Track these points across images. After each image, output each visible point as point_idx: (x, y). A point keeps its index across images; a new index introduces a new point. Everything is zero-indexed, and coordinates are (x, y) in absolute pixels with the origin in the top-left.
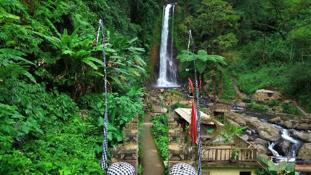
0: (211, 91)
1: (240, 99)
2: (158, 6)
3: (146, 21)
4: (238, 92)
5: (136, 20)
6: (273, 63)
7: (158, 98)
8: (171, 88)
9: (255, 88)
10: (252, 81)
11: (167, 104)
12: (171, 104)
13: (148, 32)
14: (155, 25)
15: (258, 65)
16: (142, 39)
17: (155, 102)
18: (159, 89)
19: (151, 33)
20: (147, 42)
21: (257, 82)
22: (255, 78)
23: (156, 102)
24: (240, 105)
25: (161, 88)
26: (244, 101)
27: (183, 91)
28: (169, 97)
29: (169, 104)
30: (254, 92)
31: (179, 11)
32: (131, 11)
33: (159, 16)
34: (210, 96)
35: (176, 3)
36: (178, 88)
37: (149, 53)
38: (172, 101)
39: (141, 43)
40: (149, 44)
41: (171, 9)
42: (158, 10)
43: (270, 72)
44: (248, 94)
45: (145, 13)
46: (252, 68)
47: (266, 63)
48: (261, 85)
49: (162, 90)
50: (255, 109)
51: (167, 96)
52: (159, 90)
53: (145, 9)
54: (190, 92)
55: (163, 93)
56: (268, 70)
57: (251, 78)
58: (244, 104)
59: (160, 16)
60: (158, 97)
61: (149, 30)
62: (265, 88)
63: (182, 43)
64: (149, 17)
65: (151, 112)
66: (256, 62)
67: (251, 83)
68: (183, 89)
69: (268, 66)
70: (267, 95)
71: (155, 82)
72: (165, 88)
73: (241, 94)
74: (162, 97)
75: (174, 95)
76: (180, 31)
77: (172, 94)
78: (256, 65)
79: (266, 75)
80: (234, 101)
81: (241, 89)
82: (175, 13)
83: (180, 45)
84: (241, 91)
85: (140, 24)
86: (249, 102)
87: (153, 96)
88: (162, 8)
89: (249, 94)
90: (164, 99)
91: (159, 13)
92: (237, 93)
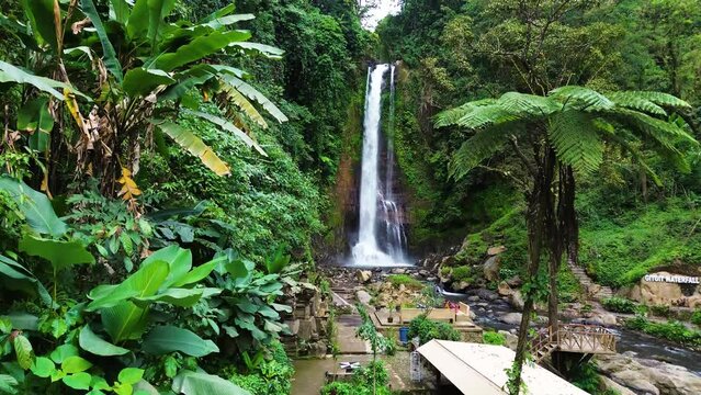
0: (503, 277)
1: (597, 300)
2: (353, 66)
3: (325, 99)
4: (585, 281)
5: (300, 98)
6: (677, 199)
7: (355, 299)
8: (390, 270)
9: (639, 269)
10: (622, 248)
11: (384, 321)
12: (396, 320)
13: (328, 127)
14: (348, 112)
15: (629, 206)
16: (314, 144)
17: (342, 313)
18: (357, 272)
19: (337, 131)
20: (327, 151)
21: (639, 253)
22: (628, 242)
23: (348, 312)
24: (600, 320)
25: (363, 269)
26: (610, 308)
27: (423, 276)
28: (386, 296)
29: (390, 320)
30: (637, 280)
31: (406, 80)
32: (286, 74)
33: (356, 90)
34: (503, 291)
35: (398, 62)
36: (409, 268)
37: (331, 178)
38: (398, 308)
39: (310, 153)
40: (332, 156)
41: (386, 75)
42: (354, 78)
43: (670, 223)
44: (615, 288)
45: (323, 78)
46: (611, 213)
47: (652, 199)
48: (654, 260)
49: (365, 275)
50: (654, 333)
51: (380, 291)
52: (358, 274)
53: (322, 67)
54: (444, 280)
55: (369, 281)
56: (662, 217)
57: (619, 242)
58: (611, 318)
59: (360, 92)
60: (355, 293)
61: (331, 122)
62: (671, 269)
63: (414, 156)
64: (333, 90)
65: (329, 351)
66: (623, 197)
67: (621, 255)
68: (423, 272)
69: (663, 208)
70: (679, 289)
71: (347, 252)
72: (375, 271)
73: (595, 287)
74: (365, 296)
75: (402, 287)
76: (410, 127)
77: (397, 286)
78: (622, 206)
79: (659, 231)
80: (578, 306)
81: (592, 271)
82: (395, 84)
83: (410, 162)
84: (594, 279)
85: (309, 105)
86: (630, 312)
87: (342, 292)
88: (364, 74)
89: (619, 287)
90: (372, 302)
91: (357, 83)
92: (583, 282)
